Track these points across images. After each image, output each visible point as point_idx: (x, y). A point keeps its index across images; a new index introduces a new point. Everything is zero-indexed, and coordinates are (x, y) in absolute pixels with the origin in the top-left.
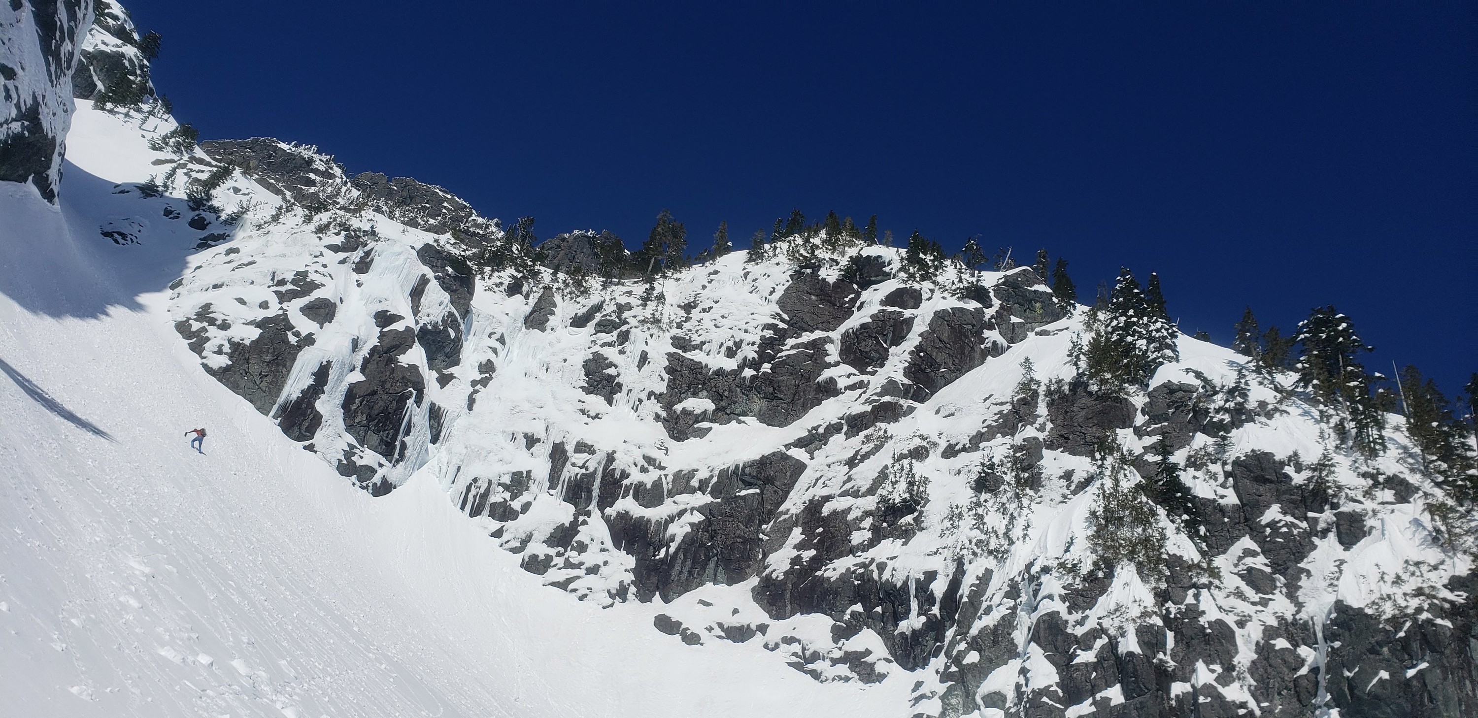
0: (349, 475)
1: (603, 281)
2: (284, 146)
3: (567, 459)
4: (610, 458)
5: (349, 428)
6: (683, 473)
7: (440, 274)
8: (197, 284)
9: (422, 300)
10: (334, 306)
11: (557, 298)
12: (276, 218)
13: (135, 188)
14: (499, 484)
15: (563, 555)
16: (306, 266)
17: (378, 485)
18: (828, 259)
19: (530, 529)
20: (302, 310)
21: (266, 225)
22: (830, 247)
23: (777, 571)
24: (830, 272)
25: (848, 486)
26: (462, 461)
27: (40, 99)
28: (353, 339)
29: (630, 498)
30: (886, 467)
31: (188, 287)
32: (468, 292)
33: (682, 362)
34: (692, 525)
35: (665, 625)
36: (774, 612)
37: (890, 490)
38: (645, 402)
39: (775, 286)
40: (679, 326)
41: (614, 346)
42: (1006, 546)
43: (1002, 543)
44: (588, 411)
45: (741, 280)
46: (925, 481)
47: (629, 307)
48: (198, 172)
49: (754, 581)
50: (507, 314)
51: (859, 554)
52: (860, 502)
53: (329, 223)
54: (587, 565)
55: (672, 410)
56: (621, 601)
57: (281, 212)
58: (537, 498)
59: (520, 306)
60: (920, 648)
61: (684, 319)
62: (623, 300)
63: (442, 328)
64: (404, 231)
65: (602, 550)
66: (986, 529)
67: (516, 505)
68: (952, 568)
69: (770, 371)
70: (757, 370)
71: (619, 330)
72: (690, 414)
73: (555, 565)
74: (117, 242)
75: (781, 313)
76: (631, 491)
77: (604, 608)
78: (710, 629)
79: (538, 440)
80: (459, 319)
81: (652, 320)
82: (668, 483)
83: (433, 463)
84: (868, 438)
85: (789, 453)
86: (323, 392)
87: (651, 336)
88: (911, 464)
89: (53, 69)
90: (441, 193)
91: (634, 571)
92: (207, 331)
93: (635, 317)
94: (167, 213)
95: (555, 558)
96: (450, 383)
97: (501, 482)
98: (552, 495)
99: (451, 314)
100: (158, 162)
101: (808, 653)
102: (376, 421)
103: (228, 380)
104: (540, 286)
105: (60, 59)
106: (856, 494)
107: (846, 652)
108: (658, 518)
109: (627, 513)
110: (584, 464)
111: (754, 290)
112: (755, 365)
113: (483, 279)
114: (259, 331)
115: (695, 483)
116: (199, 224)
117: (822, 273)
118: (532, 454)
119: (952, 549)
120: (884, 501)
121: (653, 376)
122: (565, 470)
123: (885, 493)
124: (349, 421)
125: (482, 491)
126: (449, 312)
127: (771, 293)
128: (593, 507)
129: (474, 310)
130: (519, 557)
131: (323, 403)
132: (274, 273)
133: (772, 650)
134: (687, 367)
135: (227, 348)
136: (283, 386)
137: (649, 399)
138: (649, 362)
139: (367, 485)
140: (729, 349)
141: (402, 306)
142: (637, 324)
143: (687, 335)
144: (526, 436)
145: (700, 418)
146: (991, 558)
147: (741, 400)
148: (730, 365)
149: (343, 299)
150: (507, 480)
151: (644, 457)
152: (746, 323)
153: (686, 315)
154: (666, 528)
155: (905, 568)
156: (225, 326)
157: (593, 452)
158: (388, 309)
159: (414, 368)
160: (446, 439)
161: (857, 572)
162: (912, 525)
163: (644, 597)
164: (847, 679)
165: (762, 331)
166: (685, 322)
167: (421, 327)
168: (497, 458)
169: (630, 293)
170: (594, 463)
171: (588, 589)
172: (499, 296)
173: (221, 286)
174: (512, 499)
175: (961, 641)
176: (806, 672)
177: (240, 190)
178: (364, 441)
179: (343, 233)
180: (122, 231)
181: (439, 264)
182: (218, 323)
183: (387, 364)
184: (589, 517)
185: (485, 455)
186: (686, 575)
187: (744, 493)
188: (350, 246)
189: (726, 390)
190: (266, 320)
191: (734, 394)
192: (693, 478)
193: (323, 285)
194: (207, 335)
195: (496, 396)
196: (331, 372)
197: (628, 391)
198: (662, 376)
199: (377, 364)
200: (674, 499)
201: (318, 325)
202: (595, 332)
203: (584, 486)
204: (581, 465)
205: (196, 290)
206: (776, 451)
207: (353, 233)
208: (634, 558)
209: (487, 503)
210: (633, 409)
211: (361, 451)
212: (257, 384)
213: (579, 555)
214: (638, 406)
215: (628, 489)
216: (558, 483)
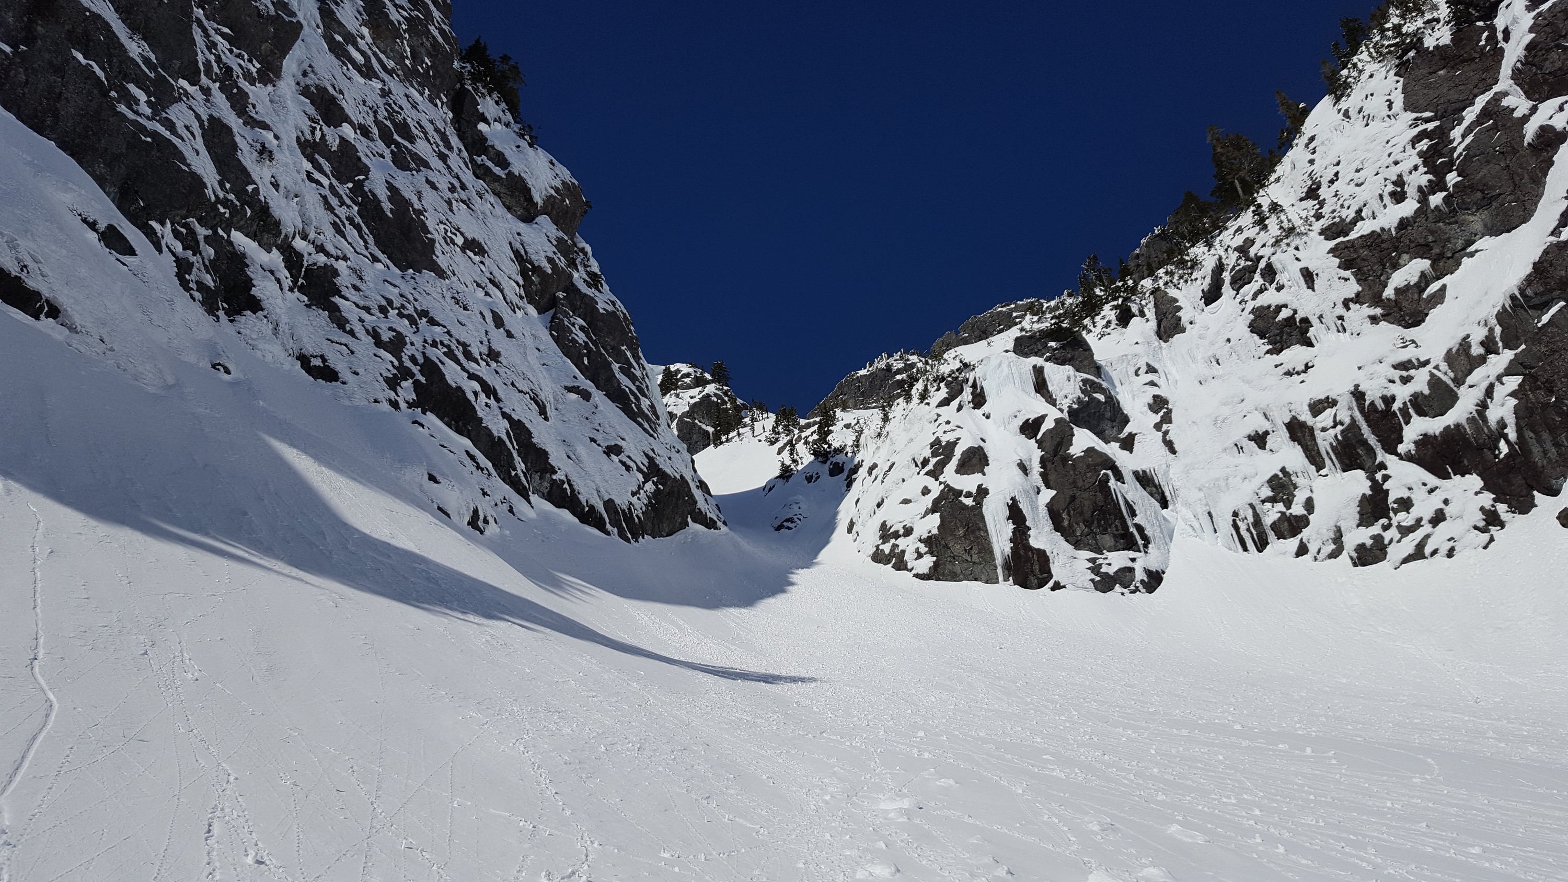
0: (1111, 589)
1: (1204, 242)
2: (862, 372)
3: (1311, 430)
4: (1358, 395)
5: (1077, 545)
6: (1454, 350)
7: (1048, 354)
8: (865, 513)
9: (1050, 388)
10: (980, 449)
11: (1172, 292)
12: (886, 419)
13: (776, 480)
14: (1263, 502)
15: (1390, 525)
16: (934, 434)
17: (1146, 580)
18: (1422, 25)
19: (1332, 523)
20: (958, 471)
21: (883, 429)
22: (1414, 14)
24: (1437, 34)
26: (1207, 505)
27: (651, 454)
28: (1019, 465)
29: (1415, 417)
31: (860, 521)
32: (1085, 350)
33: (1353, 246)
34: (1513, 394)
38: (1348, 315)
39: (1389, 97)
40: (1318, 217)
41: (1266, 289)
44: (1294, 369)
45: (1345, 123)
47: (1250, 242)
48: (810, 435)
50: (1137, 343)
53: (926, 386)
54: (1426, 517)
55: (1383, 300)
56: (1499, 528)
57: (886, 411)
58: (1314, 489)
59: (1142, 327)
61: (1317, 206)
62: (1239, 240)
63: (1087, 399)
64: (989, 344)
65: (1431, 491)
67: (1297, 509)
69: (1460, 179)
70: (1444, 188)
71: (1258, 271)
72: (1408, 290)
73: (1391, 541)
74: (789, 528)
75: (1419, 115)
76: (1411, 411)
77: (1485, 548)
79: (1266, 433)
80: (1095, 379)
81: (1284, 234)
82: (1445, 373)
83: (1180, 528)
86: (1029, 529)
87: (1297, 248)
89: (646, 426)
90: (1004, 309)
91: (1485, 488)
92: (898, 546)
93: (1264, 245)
94: (809, 479)
95: (1384, 534)
96: (1136, 442)
97: (1262, 498)
98: (1327, 475)
99: (1085, 381)
100: (780, 450)
102: (1096, 522)
103: (943, 574)
104: (1147, 295)
105: (647, 415)
108: (1466, 415)
109: (1425, 435)
110: (1335, 421)
111: (1368, 120)
112: (1437, 185)
113: (1089, 331)
114: (937, 516)
115: (1477, 350)
116: (836, 470)
117: (1429, 42)
118: (1271, 450)
121: (1333, 283)
122: (1319, 441)
124: (1073, 539)
125: (1251, 519)
126: (1082, 380)
127: (1390, 107)
128: (1381, 456)
129: (1103, 363)
130: (1344, 558)
131: (1036, 538)
132: (914, 459)
134: (1362, 247)
135: (923, 549)
136: (992, 547)
137: (1348, 309)
138: (1317, 275)
139: (1135, 586)
140: (1393, 194)
141: (1037, 406)
142: (1272, 250)
143: (1334, 217)
144: (1250, 438)
145: (1423, 285)
147: (1453, 232)
148: (1409, 207)
149: (984, 438)
150: (1267, 492)
151: (1395, 367)
152: (1389, 155)
153: (1316, 202)
154: (1485, 419)
156: (908, 531)
157: (1334, 403)
158: (1027, 417)
159: (1090, 451)
160: (1175, 495)
163: (1524, 506)
165: (1414, 148)
166: (1321, 208)
167: (1069, 412)
168: (1239, 479)
169: (1240, 230)
170: (1345, 412)
171: (1449, 540)
172: (1117, 333)
173: (883, 501)
174: (1288, 507)
177: (850, 424)
178: (1099, 547)
179: (942, 385)
180: (788, 517)
181: (1040, 347)
182: (901, 532)
183: (1064, 465)
184: (1386, 468)
185: (1224, 484)
186: (1553, 450)
187: (1545, 319)
188: (955, 388)
189: (1426, 236)
190: (936, 502)
191: (1439, 232)
192: (1470, 346)
193: (958, 439)
194: (900, 548)
195: (1190, 423)
196: (1021, 506)
197: (1319, 318)
198: (1342, 276)
199: (1055, 470)
200: (1467, 383)
201: (980, 474)
202: (1235, 292)
203: (1354, 442)
204: (1332, 424)
205: (866, 519)
206: (1545, 247)
207: (950, 379)
208: (1474, 474)
209: (1266, 528)
210: (1339, 331)
211: (1104, 559)
212: (969, 560)
213: (1409, 513)
214: (1342, 325)
215: (1404, 411)
216: (1323, 459)
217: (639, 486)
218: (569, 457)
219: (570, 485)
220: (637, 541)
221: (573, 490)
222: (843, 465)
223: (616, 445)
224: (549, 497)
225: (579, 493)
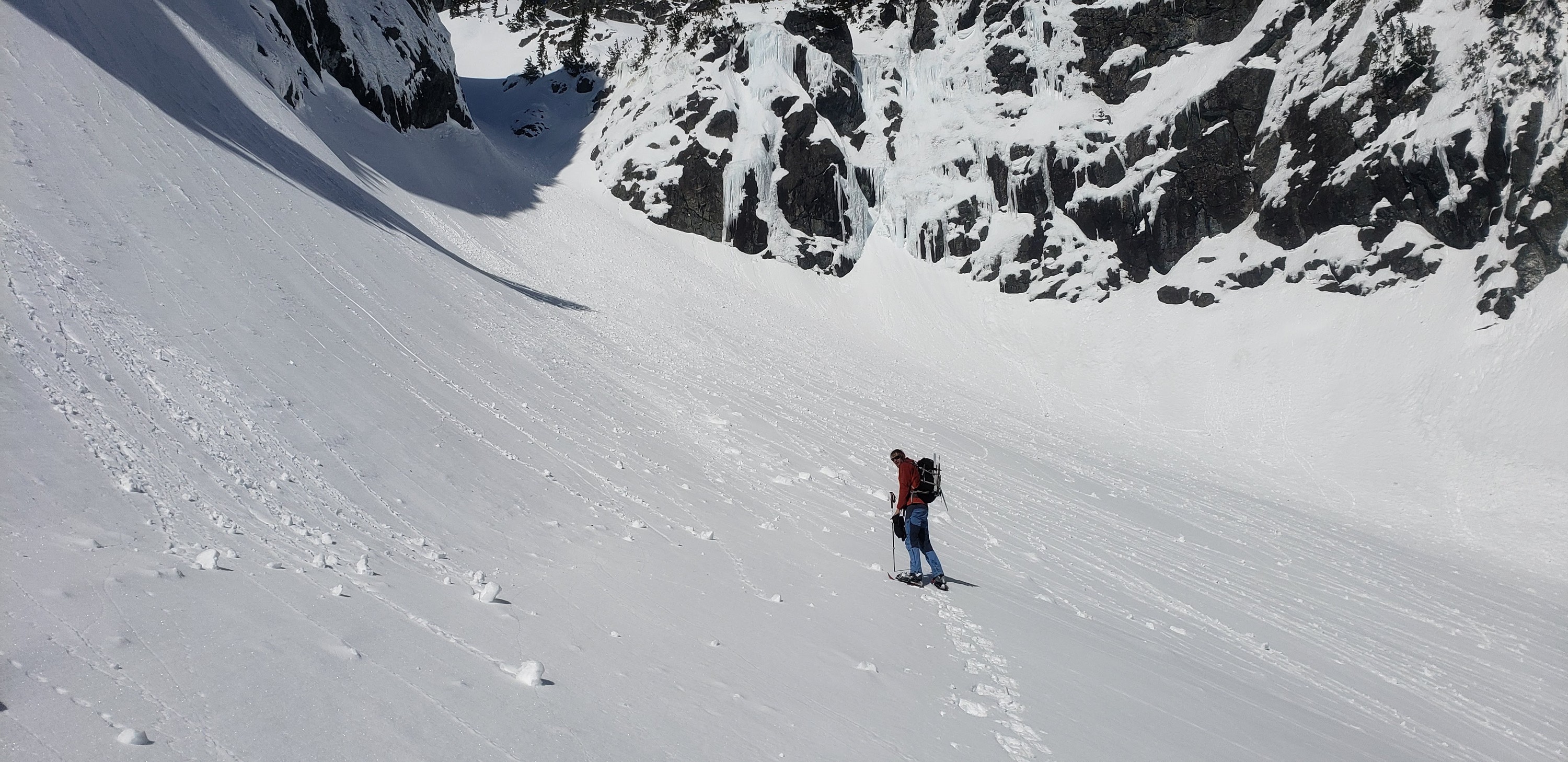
0: (810, 267)
3: (1006, 170)
4: (1051, 150)
5: (794, 224)
6: (1135, 135)
7: (813, 37)
8: (612, 146)
9: (808, 71)
10: (733, 114)
11: (935, 7)
12: (646, 51)
13: (519, 78)
14: (950, 221)
15: (1038, 265)
16: (693, 86)
17: (840, 266)
19: (996, 252)
20: (708, 131)
21: (641, 62)
23: (1277, 199)
25: (1331, 75)
26: (906, 212)
27: (424, 42)
28: (763, 139)
29: (1087, 183)
30: (1372, 35)
31: (606, 151)
32: (846, 42)
33: (1092, 16)
34: (1164, 186)
35: (1170, 296)
36: (1287, 242)
37: (1384, 59)
38: (1067, 77)
41: (1012, 31)
42: (1551, 69)
43: (1546, 66)
44: (1010, 112)
46: (1426, 31)
48: (560, 35)
49: (1254, 218)
50: (891, 47)
51: (1368, 145)
52: (1352, 87)
53: (696, 35)
54: (1067, 266)
55: (1099, 73)
56: (1116, 288)
57: (648, 43)
58: (992, 220)
59: (900, 32)
60: (1472, 221)
63: (836, 90)
64: (763, 10)
65: (1078, 246)
66: (1519, 58)
67: (974, 234)
68: (1487, 119)
71: (1011, 11)
72: (1120, 70)
73: (1035, 278)
74: (530, 136)
76: (1086, 177)
77: (1100, 301)
78: (1221, 284)
79: (971, 162)
80: (848, 73)
82: (1122, 153)
83: (879, 227)
84: (1339, 11)
85: (1249, 65)
86: (758, 201)
87: (1048, 2)
88: (1402, 20)
91: (1117, 255)
92: (639, 186)
94: (555, 88)
95: (1032, 271)
96: (865, 141)
97: (950, 218)
98: (1005, 211)
99: (839, 73)
100: (523, 43)
101: (1339, 271)
102: (814, 207)
103: (675, 223)
106: (1343, 80)
107: (1383, 255)
108: (1124, 193)
109: (1089, 199)
110: (1026, 168)
113: (854, 21)
114: (681, 168)
115: (1152, 141)
116: (585, 87)
118: (970, 179)
119: (1481, 98)
120: (1381, 75)
121: (1065, 45)
122: (1009, 181)
123: (1378, 66)
124: (791, 218)
125: (935, 233)
126: (836, 71)
128: (1051, 207)
129: (858, 58)
130: (996, 283)
131: (762, 210)
132: (669, 106)
133: (1297, 281)
134: (1099, 19)
135: (662, 195)
136: (722, 209)
137: (1069, 71)
138: (1056, 32)
139: (830, 269)
141: (791, 86)
144: (957, 163)
145: (1133, 69)
146: (1536, 89)
147: (1173, 29)
149: (738, 104)
150: (955, 214)
151: (1087, 135)
154: (1137, 200)
155: (1428, 141)
156: (651, 175)
157: (1031, 152)
158: (781, 94)
159: (826, 142)
160: (883, 197)
161: (1371, 165)
162: (1424, 88)
163: (1139, 276)
164: (1393, 282)
167: (817, 99)
168: (937, 197)
170: (1036, 163)
171: (1077, 289)
172: (876, 31)
173: (632, 138)
174: (967, 231)
175: (1521, 196)
176: (1343, 291)
177: (602, 35)
178: (811, 230)
179: (711, 39)
180: (530, 124)
181: (808, 28)
182: (645, 174)
183: (801, 150)
184: (1051, 219)
185: (924, 198)
186: (1176, 239)
187: (1210, 130)
188: (722, 48)
189: (1152, 26)
190: (683, 155)
191: (1163, 26)
192: (1148, 136)
193: (715, 99)
194: (641, 189)
195: (914, 135)
196: (756, 179)
197: (1044, 72)
198: (1075, 40)
199: (793, 153)
200: (1135, 166)
201: (727, 139)
202: (986, 25)
203: (1035, 190)
204: (1023, 170)
205: (613, 152)
206: (1232, 70)
207: (719, 35)
208: (1114, 241)
209: (945, 243)
210: (1056, 89)
211: (812, 240)
212: (701, 215)
213: (1056, 260)
214: (1060, 83)
215: (1081, 175)
216: (1007, 198)
217: (411, 74)
218: (355, 35)
219: (356, 66)
220: (405, 131)
221: (357, 71)
222: (592, 83)
223: (395, 28)
224: (336, 74)
225: (362, 76)
